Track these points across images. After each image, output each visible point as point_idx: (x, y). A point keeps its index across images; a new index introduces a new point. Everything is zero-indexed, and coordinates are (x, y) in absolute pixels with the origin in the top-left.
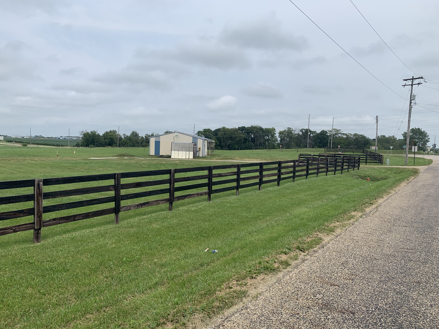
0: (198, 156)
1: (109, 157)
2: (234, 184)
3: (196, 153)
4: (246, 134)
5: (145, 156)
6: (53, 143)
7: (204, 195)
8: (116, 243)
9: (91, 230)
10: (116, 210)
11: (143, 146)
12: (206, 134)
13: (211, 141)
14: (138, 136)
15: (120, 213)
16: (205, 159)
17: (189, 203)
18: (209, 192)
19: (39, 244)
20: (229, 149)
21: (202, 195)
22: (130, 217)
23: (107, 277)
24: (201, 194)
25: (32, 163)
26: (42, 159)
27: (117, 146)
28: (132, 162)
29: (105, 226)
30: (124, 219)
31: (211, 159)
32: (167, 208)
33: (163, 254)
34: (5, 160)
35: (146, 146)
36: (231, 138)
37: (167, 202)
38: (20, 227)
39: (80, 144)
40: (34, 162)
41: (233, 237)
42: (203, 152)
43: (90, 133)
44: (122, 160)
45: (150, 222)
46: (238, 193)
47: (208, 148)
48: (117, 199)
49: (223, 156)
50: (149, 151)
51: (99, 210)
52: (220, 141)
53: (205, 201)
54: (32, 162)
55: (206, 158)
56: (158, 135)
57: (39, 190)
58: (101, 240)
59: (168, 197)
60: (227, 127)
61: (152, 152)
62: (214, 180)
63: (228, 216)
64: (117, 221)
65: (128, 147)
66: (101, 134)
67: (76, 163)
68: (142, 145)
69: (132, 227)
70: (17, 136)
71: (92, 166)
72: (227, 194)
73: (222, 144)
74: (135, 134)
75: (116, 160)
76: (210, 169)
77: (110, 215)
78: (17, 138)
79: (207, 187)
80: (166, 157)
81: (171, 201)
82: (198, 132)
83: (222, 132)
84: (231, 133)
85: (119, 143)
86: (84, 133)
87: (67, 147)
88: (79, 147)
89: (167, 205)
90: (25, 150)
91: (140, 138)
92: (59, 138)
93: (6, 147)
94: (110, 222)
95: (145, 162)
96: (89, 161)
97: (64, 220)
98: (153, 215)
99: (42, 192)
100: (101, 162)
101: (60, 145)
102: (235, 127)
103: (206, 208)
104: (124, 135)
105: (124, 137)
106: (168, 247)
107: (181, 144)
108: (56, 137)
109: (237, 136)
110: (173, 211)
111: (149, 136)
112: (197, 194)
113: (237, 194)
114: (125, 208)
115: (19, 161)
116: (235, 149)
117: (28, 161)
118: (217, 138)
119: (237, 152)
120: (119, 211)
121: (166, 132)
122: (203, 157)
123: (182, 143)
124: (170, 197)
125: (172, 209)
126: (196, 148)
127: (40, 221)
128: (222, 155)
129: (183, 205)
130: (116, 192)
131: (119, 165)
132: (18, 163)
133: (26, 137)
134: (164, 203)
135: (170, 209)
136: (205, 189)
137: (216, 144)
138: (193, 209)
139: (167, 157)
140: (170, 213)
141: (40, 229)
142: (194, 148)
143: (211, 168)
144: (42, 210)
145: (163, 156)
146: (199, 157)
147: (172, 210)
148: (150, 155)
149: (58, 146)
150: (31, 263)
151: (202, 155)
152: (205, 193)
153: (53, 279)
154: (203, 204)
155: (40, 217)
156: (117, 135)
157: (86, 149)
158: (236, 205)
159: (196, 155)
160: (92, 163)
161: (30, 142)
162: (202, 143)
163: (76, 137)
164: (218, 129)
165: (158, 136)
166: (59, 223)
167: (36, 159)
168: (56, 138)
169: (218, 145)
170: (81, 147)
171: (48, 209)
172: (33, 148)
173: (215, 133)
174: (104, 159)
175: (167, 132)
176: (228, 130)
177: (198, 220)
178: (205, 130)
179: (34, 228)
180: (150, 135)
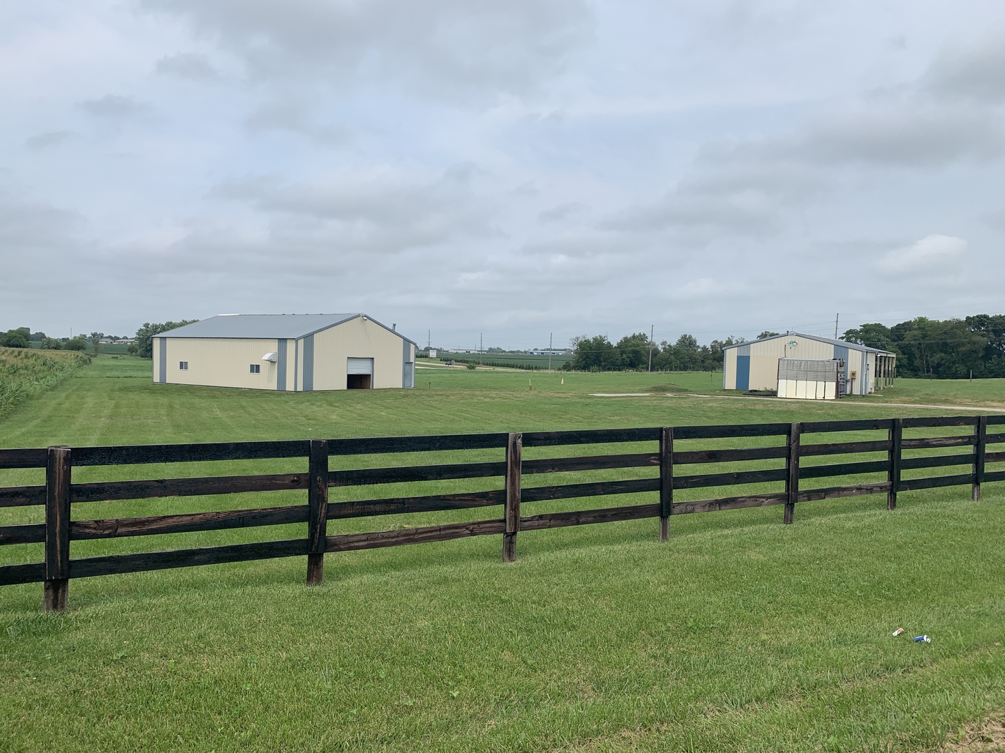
0: (848, 392)
1: (633, 392)
2: (968, 469)
3: (845, 386)
4: (992, 335)
5: (712, 392)
6: (520, 363)
7: (877, 492)
8: (667, 584)
9: (611, 548)
10: (664, 510)
11: (705, 369)
12: (870, 336)
13: (885, 355)
14: (695, 345)
15: (671, 517)
16: (871, 402)
17: (836, 510)
18: (892, 485)
19: (513, 563)
20: (936, 375)
21: (871, 493)
22: (693, 529)
23: (655, 657)
24: (870, 490)
25: (486, 402)
26: (502, 394)
27: (648, 368)
28: (684, 403)
29: (639, 543)
30: (680, 531)
31: (887, 402)
32: (780, 517)
33: (780, 626)
34: (440, 395)
35: (713, 368)
36: (944, 347)
37: (780, 503)
38: (481, 526)
39: (572, 364)
40: (488, 400)
41: (972, 610)
42: (864, 383)
43: (592, 340)
44: (660, 400)
45: (742, 546)
46: (979, 495)
47: (877, 374)
48: (665, 485)
49: (920, 394)
50: (722, 379)
51: (620, 505)
52: (911, 357)
53: (880, 509)
54: (486, 400)
55: (871, 399)
56: (742, 342)
57: (516, 455)
58: (635, 572)
59: (783, 491)
60: (932, 317)
61: (730, 382)
62: (906, 455)
63: (954, 554)
64: (665, 534)
65: (671, 370)
66: (614, 344)
67: (566, 403)
68: (703, 367)
69: (700, 550)
70: (459, 350)
71: (598, 411)
72: (942, 496)
73: (917, 362)
74: (687, 342)
75: (648, 398)
76: (895, 426)
77: (646, 519)
78: (459, 353)
79: (886, 473)
80: (765, 393)
81: (789, 499)
82: (848, 333)
83: (915, 332)
84: (945, 333)
85: (652, 361)
86: (580, 340)
87: (547, 371)
88: (569, 370)
89: (781, 509)
90: (471, 376)
91: (699, 350)
92: (532, 353)
93: (440, 371)
94: (648, 535)
95: (714, 404)
96: (592, 401)
97: (558, 519)
98: (746, 529)
99: (520, 459)
100: (615, 404)
101: (534, 366)
102: (955, 318)
103: (884, 526)
104: (664, 343)
105: (664, 348)
106: (793, 609)
107: (803, 363)
108: (527, 350)
109: (964, 340)
110: (795, 525)
111: (722, 345)
112: (859, 489)
113: (976, 497)
114: (681, 506)
115: (463, 398)
116: (955, 376)
117: (479, 398)
118: (900, 348)
119: (965, 382)
120: (669, 513)
121: (762, 334)
122: (863, 397)
123: (807, 361)
124: (788, 490)
125: (791, 520)
126: (845, 373)
127: (516, 517)
128: (918, 391)
129: (820, 512)
130: (664, 469)
131: (654, 410)
132: (462, 401)
133: (474, 352)
134: (773, 504)
135: (788, 519)
136: (882, 478)
137: (899, 362)
138: (849, 525)
139: (769, 393)
140: (789, 530)
141: (514, 533)
142: (838, 373)
143: (896, 423)
144: (519, 495)
145: (756, 391)
146: (851, 395)
147: (791, 522)
148: (725, 390)
149: (529, 368)
150: (503, 601)
151: (861, 391)
152: (882, 488)
153: (546, 640)
154: (876, 515)
155: (515, 509)
156: (649, 344)
157: (585, 375)
158: (974, 525)
159: (843, 391)
160: (598, 404)
161: (481, 362)
162: (859, 361)
163: (564, 350)
164: (905, 323)
165: (743, 345)
166: (550, 527)
167: (493, 394)
168: (525, 352)
169: (905, 366)
170: (573, 372)
171: (531, 495)
172: (486, 372)
173: (896, 335)
174: (623, 397)
175: (766, 336)
176: (935, 325)
177: (867, 555)
178: (867, 327)
179: (504, 532)
180: (724, 342)
